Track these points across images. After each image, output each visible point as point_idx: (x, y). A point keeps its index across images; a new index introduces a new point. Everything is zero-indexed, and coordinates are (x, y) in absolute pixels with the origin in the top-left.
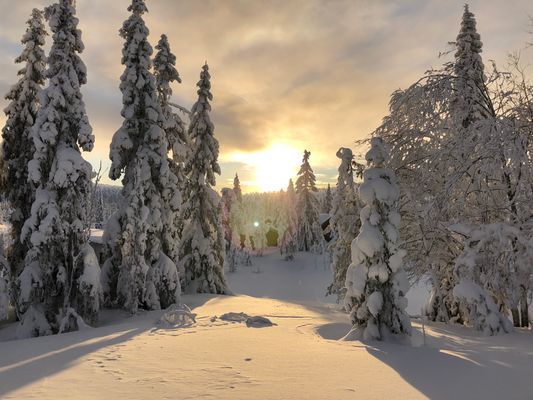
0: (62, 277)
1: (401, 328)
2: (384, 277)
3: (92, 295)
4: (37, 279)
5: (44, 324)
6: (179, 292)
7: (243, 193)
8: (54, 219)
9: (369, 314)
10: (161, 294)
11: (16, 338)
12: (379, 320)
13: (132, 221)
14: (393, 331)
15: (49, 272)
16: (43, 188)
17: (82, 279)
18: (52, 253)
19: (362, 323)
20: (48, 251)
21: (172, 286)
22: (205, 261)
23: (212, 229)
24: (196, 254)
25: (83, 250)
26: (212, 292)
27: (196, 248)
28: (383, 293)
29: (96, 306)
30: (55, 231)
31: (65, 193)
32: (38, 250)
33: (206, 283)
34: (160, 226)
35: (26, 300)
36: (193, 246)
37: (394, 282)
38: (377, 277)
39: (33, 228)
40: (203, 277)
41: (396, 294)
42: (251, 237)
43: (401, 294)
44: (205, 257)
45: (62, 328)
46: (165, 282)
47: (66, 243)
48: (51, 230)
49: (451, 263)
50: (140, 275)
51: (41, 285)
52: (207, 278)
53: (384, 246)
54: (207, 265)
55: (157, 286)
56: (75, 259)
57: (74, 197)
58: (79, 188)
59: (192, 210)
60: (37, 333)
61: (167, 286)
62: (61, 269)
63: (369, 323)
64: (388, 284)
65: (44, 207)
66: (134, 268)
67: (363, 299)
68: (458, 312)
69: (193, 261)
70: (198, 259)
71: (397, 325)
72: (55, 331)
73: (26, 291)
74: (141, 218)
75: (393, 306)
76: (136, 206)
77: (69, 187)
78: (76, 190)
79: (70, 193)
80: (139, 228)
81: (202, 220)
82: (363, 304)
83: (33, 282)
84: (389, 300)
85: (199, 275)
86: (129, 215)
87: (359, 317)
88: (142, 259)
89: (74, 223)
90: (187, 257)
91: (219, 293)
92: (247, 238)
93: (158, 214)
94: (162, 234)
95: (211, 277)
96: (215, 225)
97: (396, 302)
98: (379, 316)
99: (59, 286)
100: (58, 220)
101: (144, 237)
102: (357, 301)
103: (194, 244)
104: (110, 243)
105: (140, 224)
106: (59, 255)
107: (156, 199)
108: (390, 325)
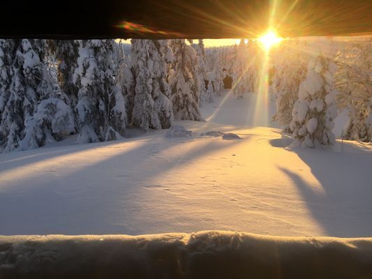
0: (102, 107)
1: (328, 141)
2: (320, 108)
3: (122, 118)
4: (87, 108)
5: (94, 136)
6: (172, 119)
7: (205, 47)
8: (95, 69)
9: (307, 132)
10: (161, 119)
11: (78, 144)
12: (313, 136)
13: (143, 70)
14: (322, 143)
15: (94, 104)
16: (84, 47)
17: (115, 108)
18: (95, 91)
19: (301, 137)
20: (92, 90)
21: (168, 115)
22: (186, 98)
23: (191, 76)
24: (180, 94)
25: (114, 90)
26: (191, 119)
27: (180, 89)
28: (318, 119)
29: (124, 126)
30: (96, 77)
31: (99, 51)
32: (86, 90)
33: (187, 113)
34: (159, 73)
35: (83, 121)
36: (178, 88)
37: (327, 112)
38: (315, 109)
39: (81, 75)
40: (185, 109)
41: (327, 120)
42: (212, 82)
43: (331, 120)
44: (186, 95)
45: (106, 138)
46: (164, 111)
47: (103, 85)
48: (93, 76)
49: (367, 101)
50: (149, 107)
51: (90, 112)
52: (187, 110)
53: (323, 88)
54: (187, 101)
55: (159, 114)
56: (110, 95)
57: (105, 53)
58: (108, 47)
59: (177, 61)
60: (91, 141)
61: (165, 115)
62: (101, 102)
63: (307, 138)
64: (323, 113)
65: (87, 61)
66: (145, 102)
67: (303, 123)
68: (366, 135)
69: (177, 99)
70: (181, 96)
71: (325, 140)
72: (101, 140)
73: (82, 115)
74: (148, 68)
75: (324, 127)
76: (144, 60)
77: (102, 46)
78: (106, 48)
79: (103, 50)
80: (147, 75)
81: (183, 69)
82: (303, 126)
83: (85, 110)
84: (322, 123)
85: (182, 108)
86: (140, 66)
87: (299, 134)
88: (150, 96)
89: (107, 71)
90: (174, 96)
91: (195, 120)
92: (210, 82)
93: (158, 65)
94: (160, 79)
95: (190, 109)
96: (193, 73)
97: (327, 125)
98: (313, 134)
99: (101, 113)
100: (97, 69)
101: (150, 81)
102: (299, 124)
103: (178, 86)
104: (126, 85)
105: (148, 73)
106: (99, 93)
107: (155, 54)
108: (320, 139)
